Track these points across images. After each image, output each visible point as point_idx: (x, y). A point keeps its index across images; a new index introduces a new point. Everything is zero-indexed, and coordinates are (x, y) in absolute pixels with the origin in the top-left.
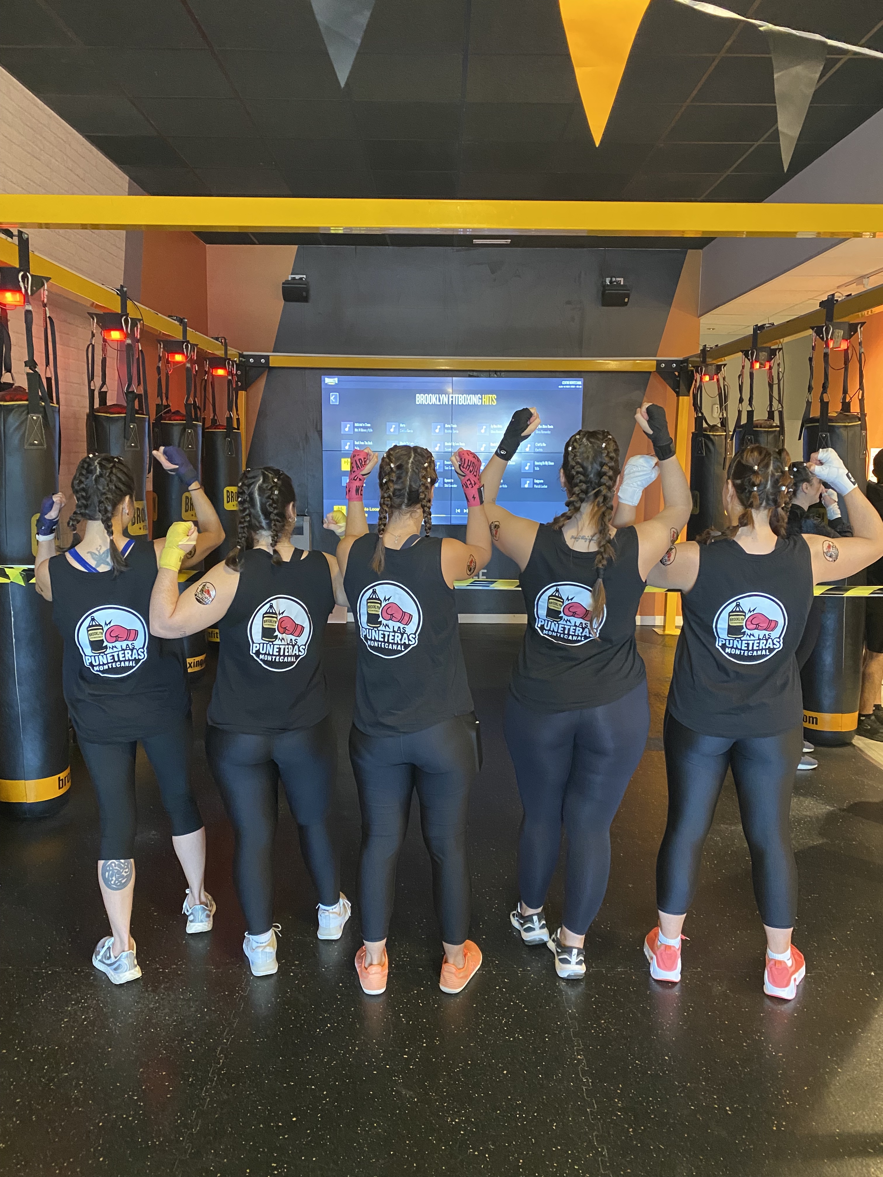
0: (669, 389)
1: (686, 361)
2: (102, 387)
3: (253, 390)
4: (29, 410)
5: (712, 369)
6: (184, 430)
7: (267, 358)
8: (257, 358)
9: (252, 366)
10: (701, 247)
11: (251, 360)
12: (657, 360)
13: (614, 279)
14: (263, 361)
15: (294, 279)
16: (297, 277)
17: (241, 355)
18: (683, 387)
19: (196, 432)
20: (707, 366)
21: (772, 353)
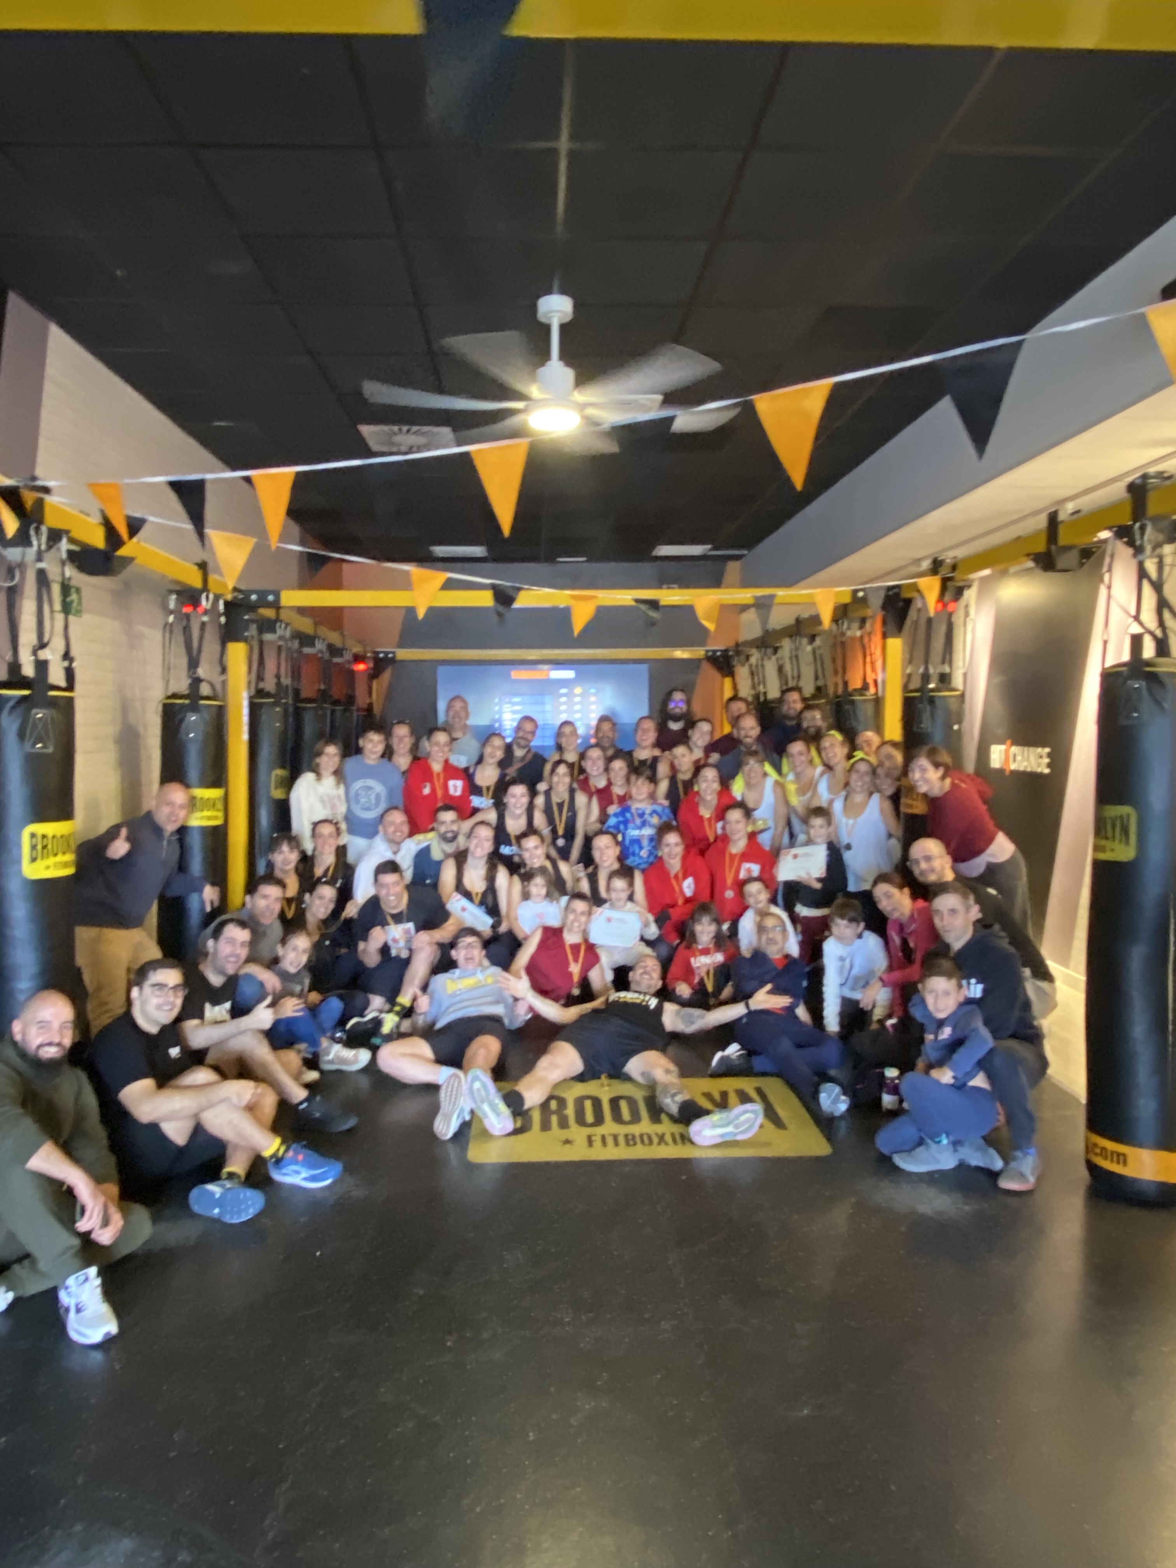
0: (717, 672)
1: (727, 650)
3: (382, 679)
4: (276, 704)
7: (394, 653)
8: (386, 653)
9: (381, 660)
10: (739, 560)
11: (382, 655)
12: (706, 650)
14: (391, 655)
17: (375, 652)
18: (726, 672)
20: (739, 656)
21: (776, 650)
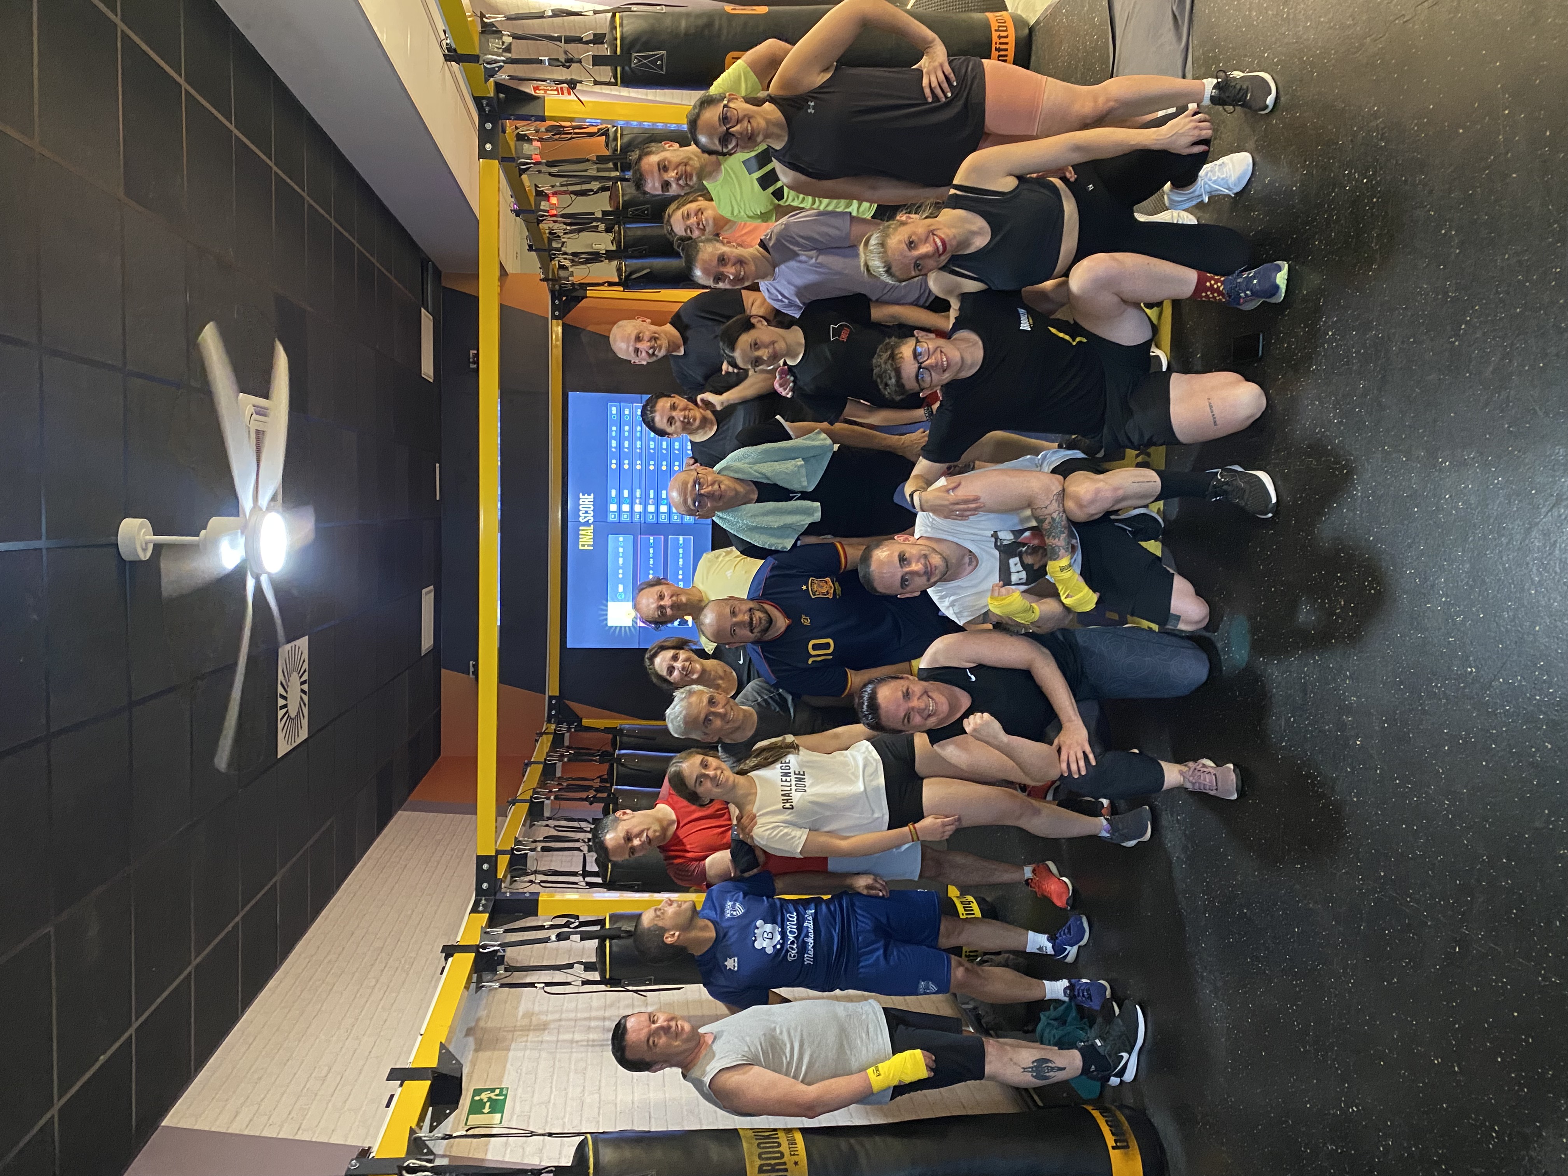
0: (580, 305)
1: (553, 292)
2: (589, 822)
3: (580, 714)
5: (562, 273)
6: (623, 765)
7: (551, 698)
8: (551, 707)
9: (559, 712)
10: (440, 272)
11: (553, 712)
12: (552, 319)
13: (471, 360)
14: (554, 702)
15: (473, 673)
16: (472, 669)
17: (549, 721)
18: (579, 293)
19: (624, 755)
20: (560, 278)
